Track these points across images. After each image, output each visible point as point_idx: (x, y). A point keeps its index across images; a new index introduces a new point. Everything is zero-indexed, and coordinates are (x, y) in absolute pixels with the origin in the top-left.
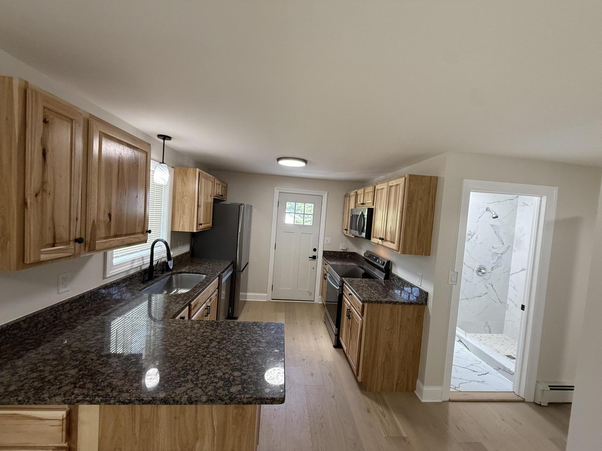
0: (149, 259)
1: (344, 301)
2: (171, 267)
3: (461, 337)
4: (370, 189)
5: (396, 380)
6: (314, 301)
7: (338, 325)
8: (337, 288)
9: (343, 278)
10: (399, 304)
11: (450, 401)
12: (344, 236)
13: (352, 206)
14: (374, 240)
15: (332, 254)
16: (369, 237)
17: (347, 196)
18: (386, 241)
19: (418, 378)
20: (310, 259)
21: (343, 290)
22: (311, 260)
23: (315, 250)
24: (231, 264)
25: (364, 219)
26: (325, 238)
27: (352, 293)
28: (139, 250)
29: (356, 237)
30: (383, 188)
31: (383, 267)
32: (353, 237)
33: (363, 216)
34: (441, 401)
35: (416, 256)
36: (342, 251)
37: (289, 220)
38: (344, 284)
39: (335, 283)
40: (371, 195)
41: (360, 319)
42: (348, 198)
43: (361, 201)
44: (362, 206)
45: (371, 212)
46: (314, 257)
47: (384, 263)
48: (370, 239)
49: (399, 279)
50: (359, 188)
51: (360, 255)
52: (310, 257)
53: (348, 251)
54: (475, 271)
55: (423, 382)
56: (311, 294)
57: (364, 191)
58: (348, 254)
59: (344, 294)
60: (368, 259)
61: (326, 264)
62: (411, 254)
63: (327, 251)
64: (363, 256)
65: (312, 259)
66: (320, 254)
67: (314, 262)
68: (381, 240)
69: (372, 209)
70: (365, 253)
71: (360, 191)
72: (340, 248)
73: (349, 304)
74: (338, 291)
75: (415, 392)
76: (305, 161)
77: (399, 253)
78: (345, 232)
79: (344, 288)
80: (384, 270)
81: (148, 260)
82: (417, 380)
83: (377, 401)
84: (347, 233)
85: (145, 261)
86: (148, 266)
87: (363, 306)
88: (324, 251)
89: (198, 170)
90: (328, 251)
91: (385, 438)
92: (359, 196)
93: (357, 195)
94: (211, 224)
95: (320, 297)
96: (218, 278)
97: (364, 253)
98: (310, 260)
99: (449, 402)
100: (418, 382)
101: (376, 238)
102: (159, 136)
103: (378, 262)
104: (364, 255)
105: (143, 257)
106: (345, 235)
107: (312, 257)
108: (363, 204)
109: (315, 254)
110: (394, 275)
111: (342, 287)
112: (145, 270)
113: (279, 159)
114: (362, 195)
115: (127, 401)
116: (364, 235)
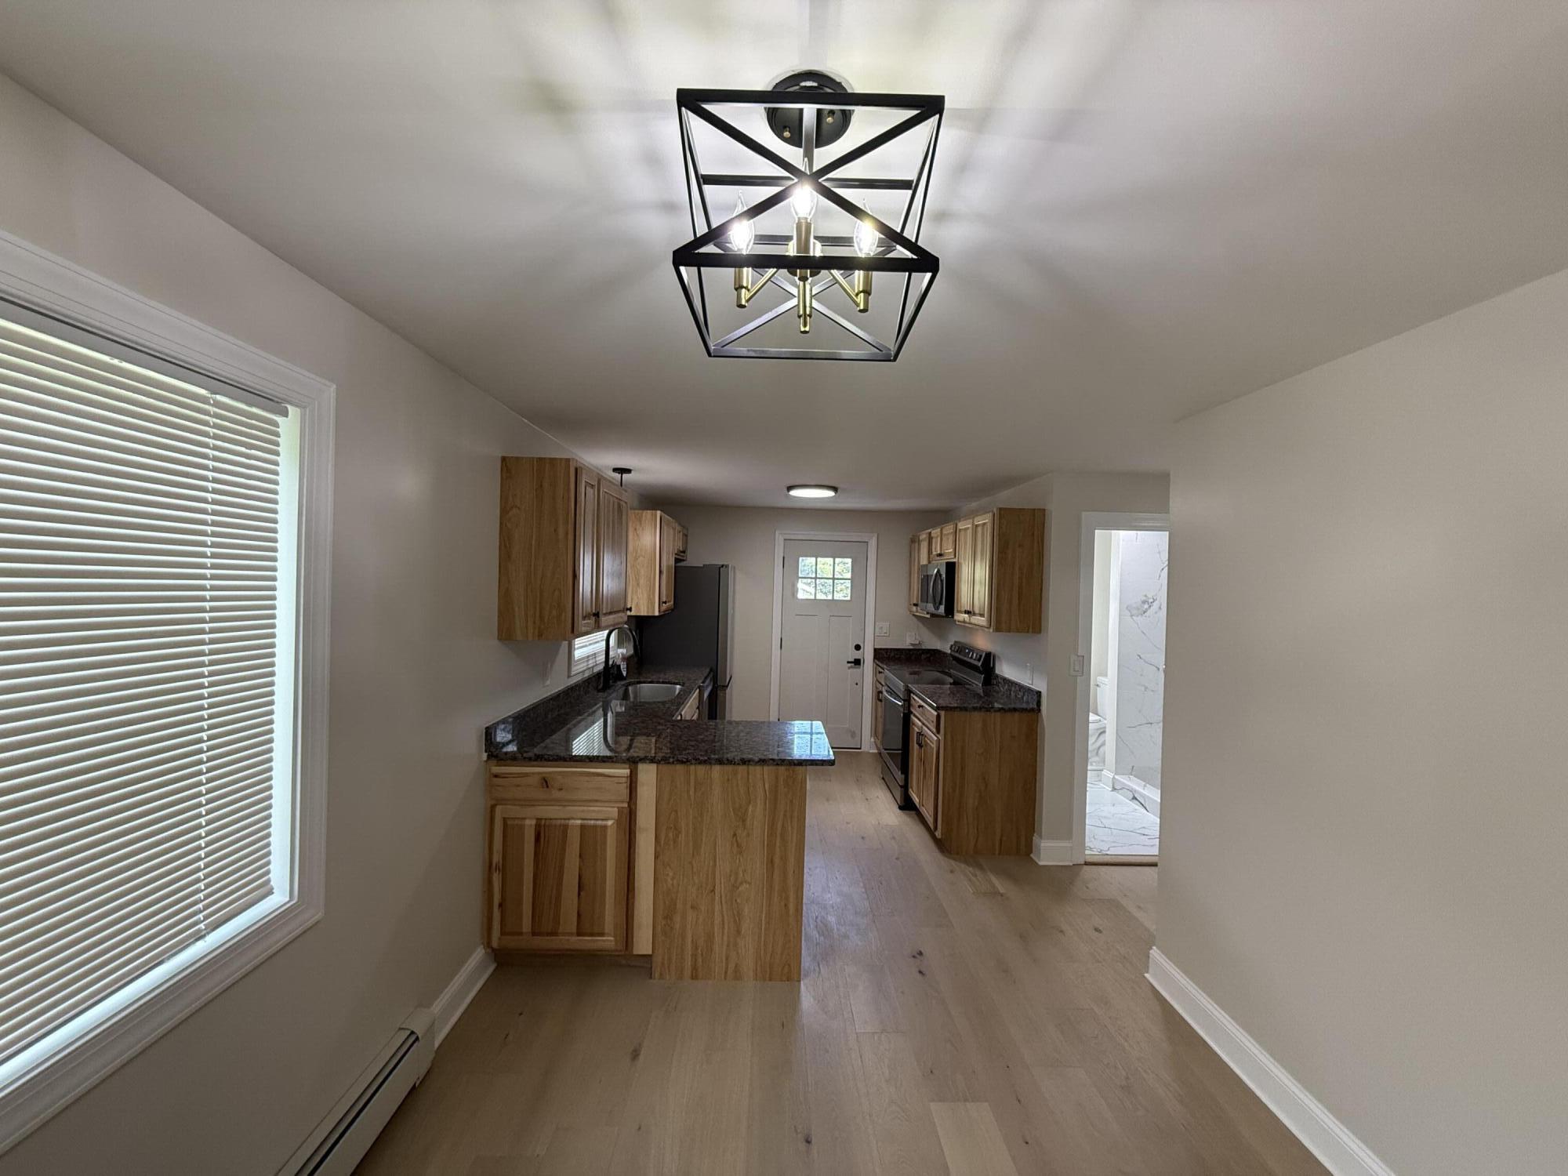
0: (604, 656)
1: (913, 724)
2: (625, 673)
3: (1135, 791)
4: (949, 529)
5: (998, 838)
6: (860, 749)
7: (905, 769)
8: (900, 704)
9: (909, 685)
10: (995, 711)
11: (1086, 864)
12: (913, 618)
13: (924, 561)
14: (960, 617)
15: (892, 654)
16: (950, 611)
17: (914, 541)
18: (974, 614)
19: (1034, 832)
20: (849, 665)
21: (910, 705)
22: (851, 667)
23: (858, 647)
24: (709, 673)
25: (942, 581)
26: (877, 623)
27: (923, 704)
28: (587, 644)
29: (933, 615)
30: (968, 528)
31: (980, 664)
32: (928, 616)
33: (941, 575)
34: (1071, 864)
35: (1018, 634)
36: (911, 647)
37: (805, 591)
38: (912, 695)
39: (897, 697)
40: (951, 538)
41: (936, 738)
42: (917, 544)
43: (936, 550)
44: (938, 558)
45: (951, 568)
46: (857, 662)
47: (981, 656)
48: (953, 617)
49: (1006, 681)
50: (934, 527)
51: (944, 653)
52: (848, 662)
53: (924, 648)
54: (1161, 669)
55: (1040, 836)
56: (853, 735)
57: (941, 530)
58: (923, 653)
59: (912, 713)
60: (957, 655)
61: (880, 672)
62: (1009, 632)
63: (881, 649)
64: (949, 651)
65: (853, 664)
66: (868, 656)
67: (857, 671)
68: (967, 615)
69: (954, 563)
70: (952, 646)
71: (935, 532)
72: (906, 642)
73: (920, 723)
74: (902, 710)
75: (1032, 855)
76: (835, 489)
77: (991, 630)
78: (914, 608)
79: (913, 702)
80: (981, 669)
81: (602, 658)
82: (1033, 835)
83: (966, 862)
84: (917, 612)
85: (597, 659)
86: (601, 667)
87: (938, 717)
88: (875, 650)
89: (659, 512)
90: (884, 649)
91: (974, 893)
92: (934, 540)
93: (930, 539)
94: (672, 603)
95: (872, 740)
96: (698, 690)
97: (949, 648)
98: (849, 668)
99: (1085, 866)
100: (1035, 838)
101: (960, 612)
102: (615, 470)
103: (972, 658)
104: (951, 649)
105: (595, 654)
106: (914, 615)
107: (853, 660)
108: (940, 555)
109: (857, 655)
110: (997, 676)
111: (908, 701)
112: (599, 674)
113: (790, 488)
114: (939, 539)
115: (684, 760)
116: (942, 609)
